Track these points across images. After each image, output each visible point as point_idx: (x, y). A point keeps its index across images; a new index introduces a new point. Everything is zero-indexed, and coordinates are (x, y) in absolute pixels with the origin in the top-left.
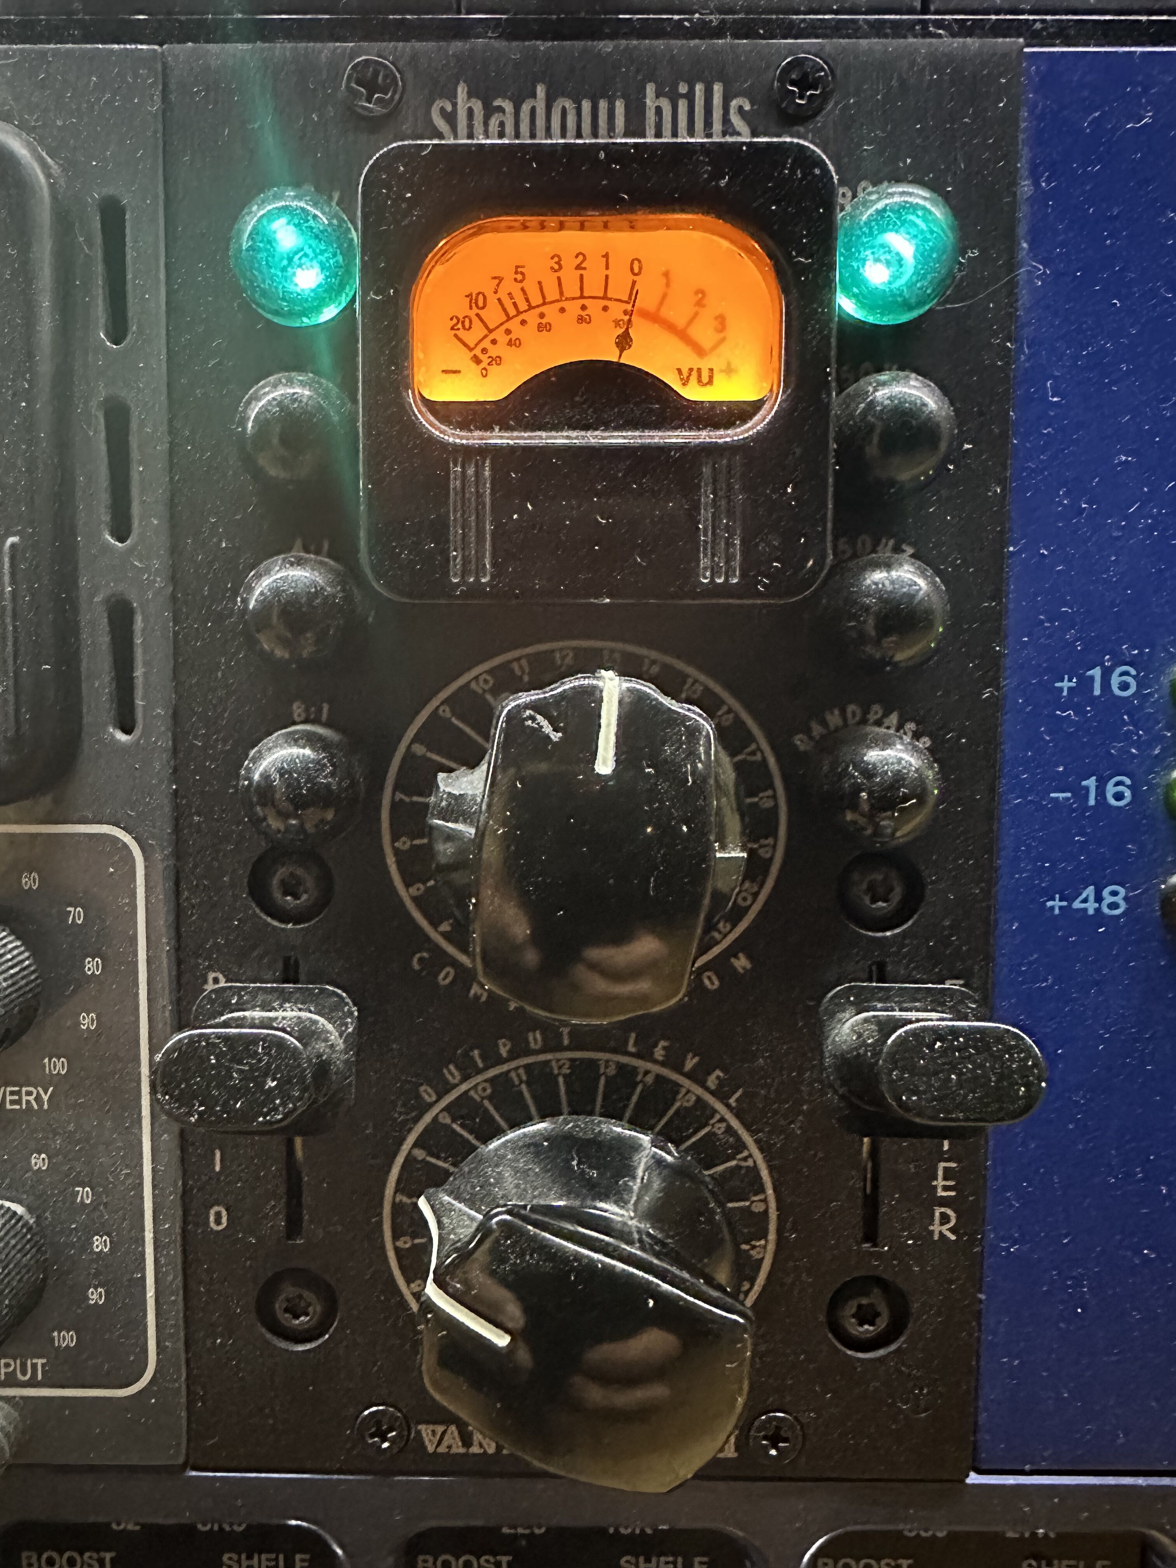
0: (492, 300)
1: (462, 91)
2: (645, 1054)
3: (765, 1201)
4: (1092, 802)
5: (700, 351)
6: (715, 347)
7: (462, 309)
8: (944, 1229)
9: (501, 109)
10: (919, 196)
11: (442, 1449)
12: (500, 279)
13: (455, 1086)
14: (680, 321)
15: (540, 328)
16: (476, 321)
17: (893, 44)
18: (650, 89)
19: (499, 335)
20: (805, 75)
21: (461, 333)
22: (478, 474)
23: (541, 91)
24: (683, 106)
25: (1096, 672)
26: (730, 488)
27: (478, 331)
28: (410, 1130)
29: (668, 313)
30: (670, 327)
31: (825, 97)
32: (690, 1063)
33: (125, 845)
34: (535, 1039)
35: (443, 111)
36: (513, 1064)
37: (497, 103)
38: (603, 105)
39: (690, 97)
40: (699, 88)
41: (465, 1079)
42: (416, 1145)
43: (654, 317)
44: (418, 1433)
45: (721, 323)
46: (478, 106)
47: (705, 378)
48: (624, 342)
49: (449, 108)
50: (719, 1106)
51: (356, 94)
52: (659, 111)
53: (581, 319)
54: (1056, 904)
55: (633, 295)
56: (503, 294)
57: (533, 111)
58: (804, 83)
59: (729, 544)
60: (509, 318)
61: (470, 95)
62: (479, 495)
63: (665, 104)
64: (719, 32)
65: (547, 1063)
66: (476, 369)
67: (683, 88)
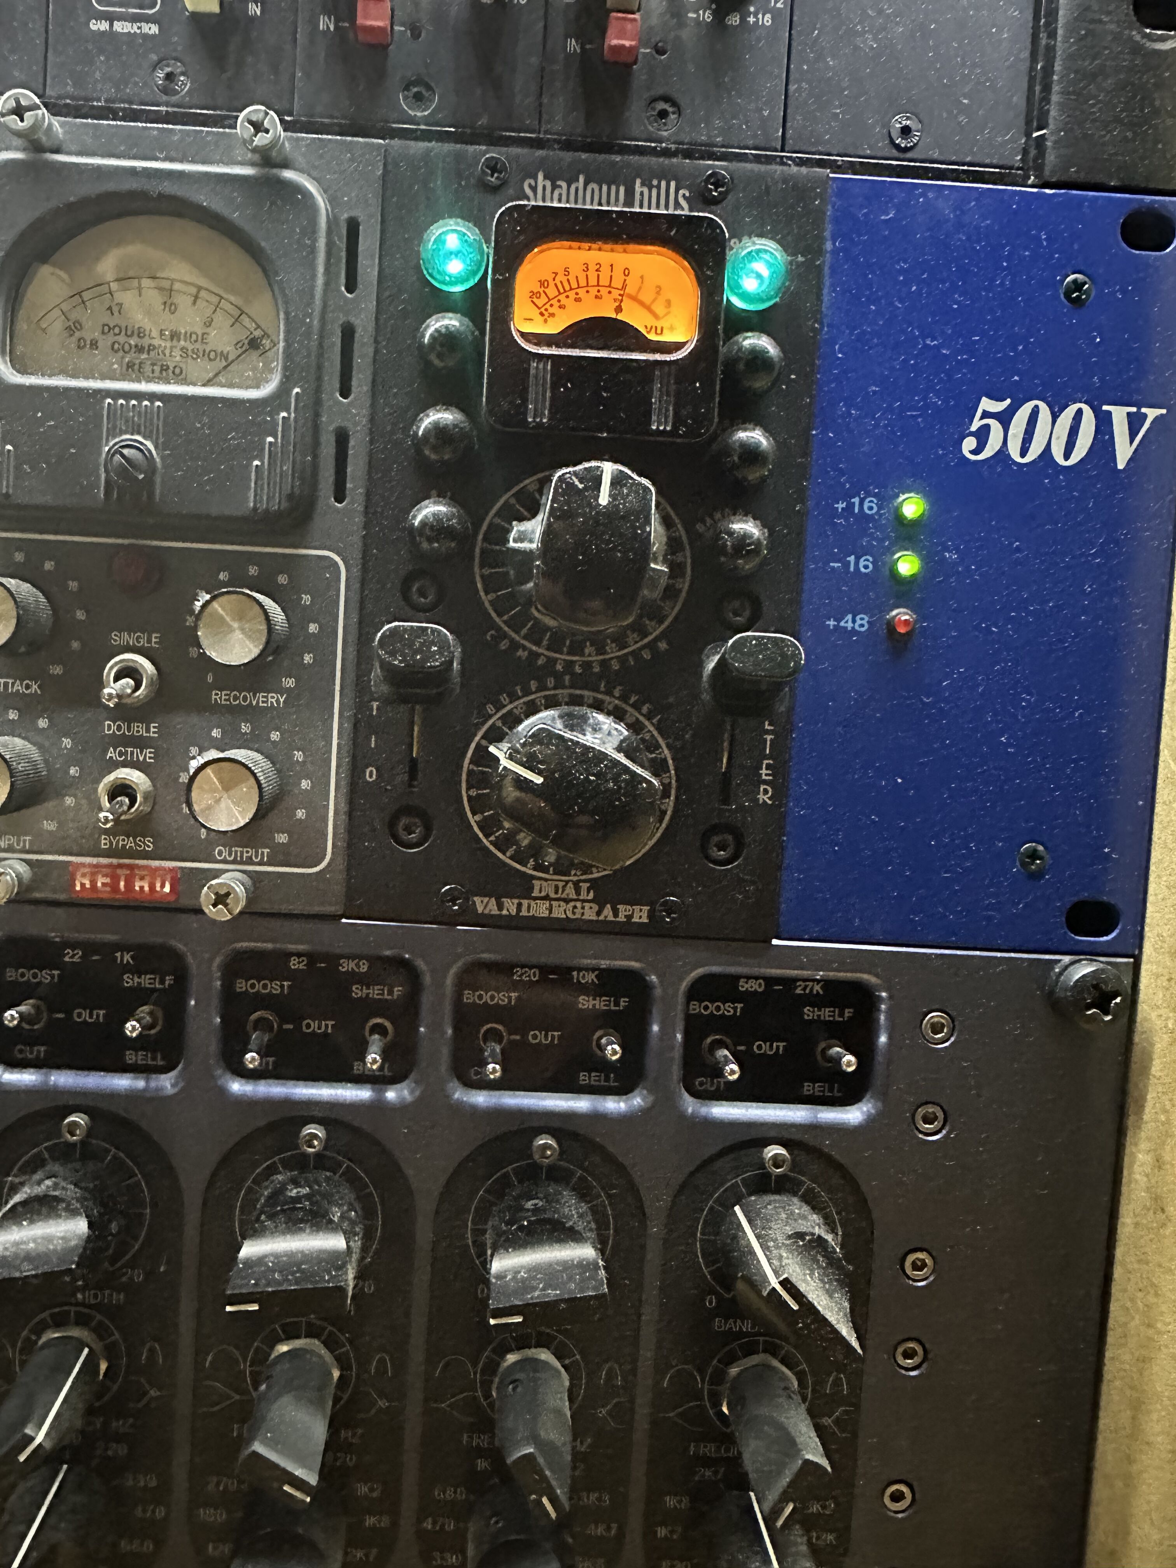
0: (552, 284)
1: (540, 176)
2: (609, 693)
3: (670, 777)
4: (852, 569)
5: (656, 317)
6: (666, 315)
7: (537, 288)
8: (765, 798)
9: (560, 187)
10: (770, 245)
11: (486, 912)
12: (556, 274)
13: (505, 706)
14: (648, 302)
15: (576, 300)
16: (543, 295)
17: (763, 168)
18: (638, 182)
19: (554, 302)
20: (718, 180)
21: (535, 300)
22: (545, 368)
23: (581, 179)
24: (654, 192)
25: (856, 500)
26: (669, 382)
27: (544, 299)
28: (480, 729)
29: (641, 297)
30: (642, 304)
31: (726, 193)
32: (633, 700)
33: (336, 563)
34: (551, 682)
35: (530, 186)
36: (539, 695)
37: (559, 183)
38: (613, 188)
39: (658, 187)
40: (663, 184)
41: (511, 702)
42: (482, 738)
43: (634, 298)
44: (474, 903)
45: (668, 303)
46: (548, 184)
47: (659, 331)
48: (619, 309)
49: (533, 183)
50: (647, 723)
51: (487, 174)
52: (642, 194)
53: (596, 297)
54: (832, 623)
55: (624, 287)
56: (557, 281)
57: (577, 189)
58: (717, 185)
59: (667, 410)
60: (560, 294)
61: (545, 178)
62: (545, 379)
63: (646, 191)
64: (674, 154)
65: (555, 695)
66: (542, 319)
67: (655, 182)
